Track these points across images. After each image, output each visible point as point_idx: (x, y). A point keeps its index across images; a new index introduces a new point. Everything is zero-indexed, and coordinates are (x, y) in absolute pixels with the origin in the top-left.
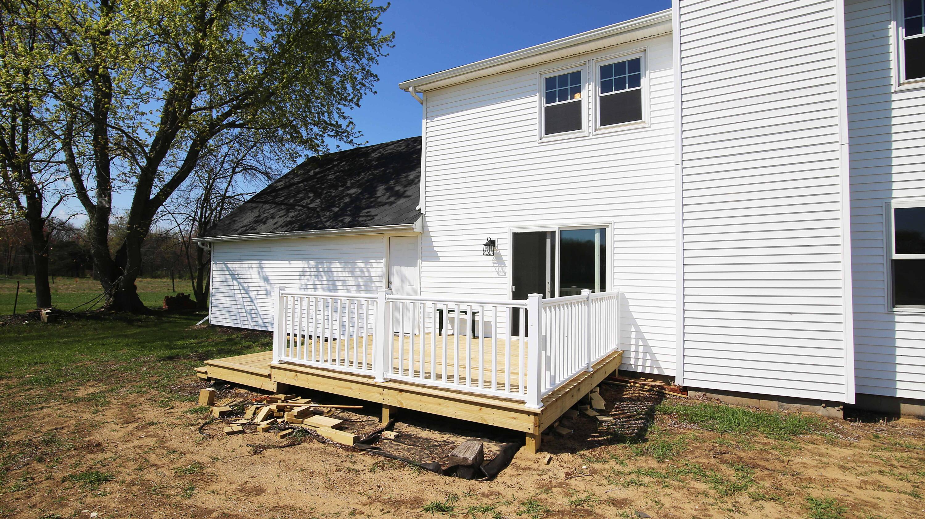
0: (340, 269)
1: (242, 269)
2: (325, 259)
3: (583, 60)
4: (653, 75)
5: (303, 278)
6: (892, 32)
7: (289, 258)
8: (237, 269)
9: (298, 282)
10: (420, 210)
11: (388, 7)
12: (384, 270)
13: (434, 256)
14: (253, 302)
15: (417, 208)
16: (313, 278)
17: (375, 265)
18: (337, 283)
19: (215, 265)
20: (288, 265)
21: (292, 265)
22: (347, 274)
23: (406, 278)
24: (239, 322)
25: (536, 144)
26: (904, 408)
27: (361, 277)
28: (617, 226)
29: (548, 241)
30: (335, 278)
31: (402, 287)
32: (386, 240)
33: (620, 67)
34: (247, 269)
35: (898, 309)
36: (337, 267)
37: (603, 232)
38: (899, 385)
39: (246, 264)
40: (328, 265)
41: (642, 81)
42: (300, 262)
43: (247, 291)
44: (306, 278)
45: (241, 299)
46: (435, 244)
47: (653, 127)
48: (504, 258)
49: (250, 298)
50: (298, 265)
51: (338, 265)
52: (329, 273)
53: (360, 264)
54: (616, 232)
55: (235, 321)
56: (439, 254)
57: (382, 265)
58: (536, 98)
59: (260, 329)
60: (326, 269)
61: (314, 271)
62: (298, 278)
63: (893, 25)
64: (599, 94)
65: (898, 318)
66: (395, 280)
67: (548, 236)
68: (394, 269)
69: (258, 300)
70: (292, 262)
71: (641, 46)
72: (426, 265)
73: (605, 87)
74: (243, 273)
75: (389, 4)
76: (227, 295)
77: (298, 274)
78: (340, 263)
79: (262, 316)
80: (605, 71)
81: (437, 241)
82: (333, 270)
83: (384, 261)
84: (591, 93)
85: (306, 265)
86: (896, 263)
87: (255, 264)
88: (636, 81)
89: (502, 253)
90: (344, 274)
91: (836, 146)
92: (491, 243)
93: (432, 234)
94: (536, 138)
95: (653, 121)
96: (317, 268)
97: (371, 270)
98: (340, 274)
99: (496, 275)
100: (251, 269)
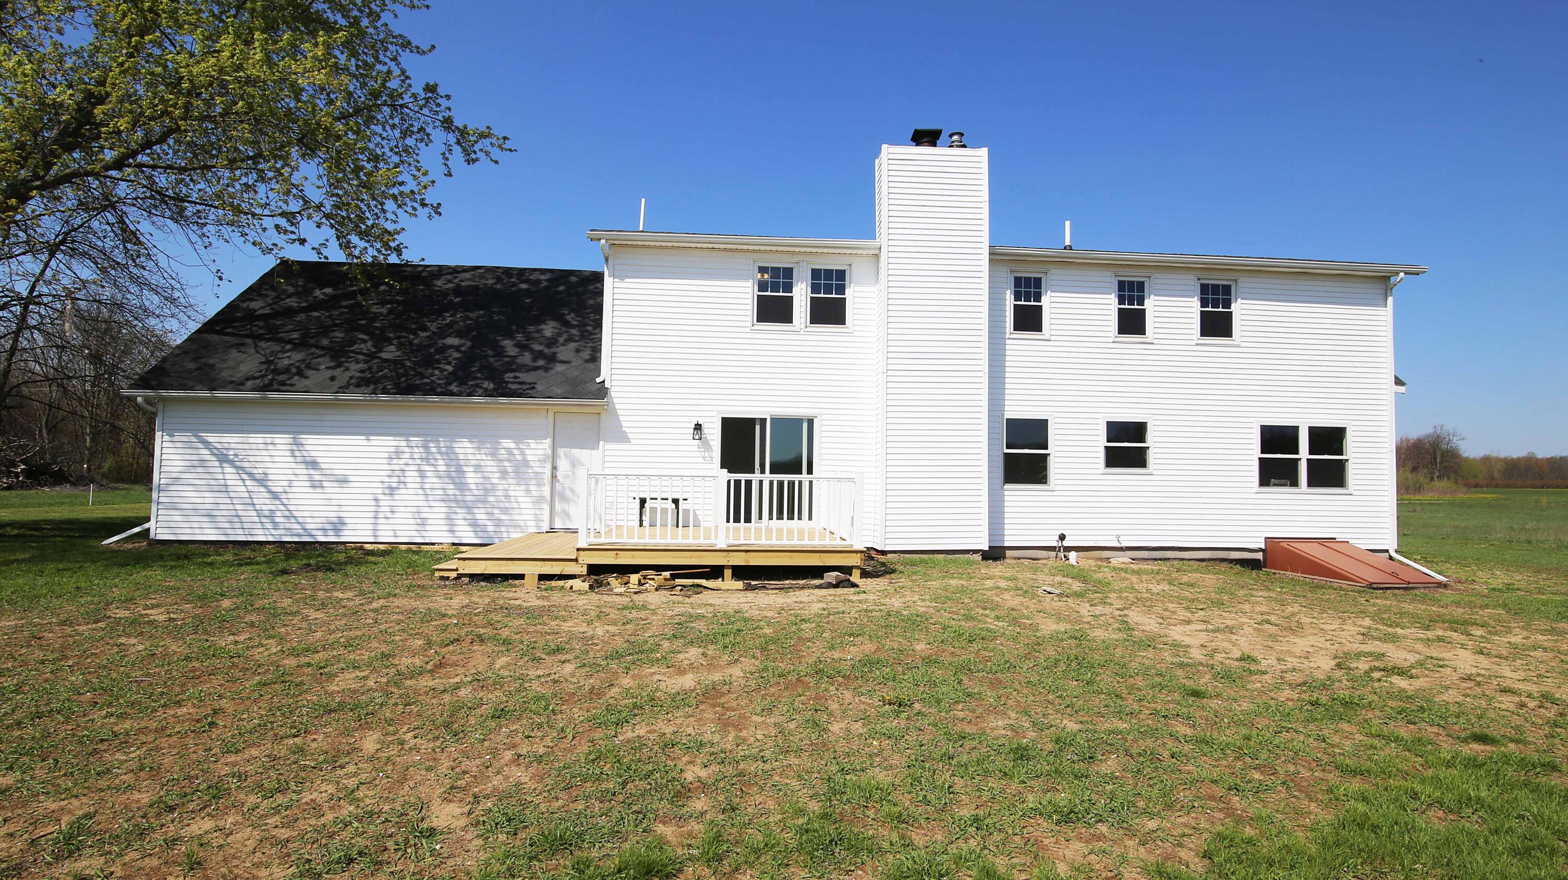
0: (471, 451)
1: (247, 446)
2: (441, 436)
3: (797, 258)
4: (857, 288)
5: (395, 461)
6: (1008, 297)
7: (368, 433)
8: (233, 446)
9: (387, 467)
10: (604, 382)
11: (430, 51)
12: (549, 452)
13: (622, 437)
14: (279, 499)
15: (598, 380)
16: (418, 461)
17: (533, 446)
18: (465, 469)
19: (166, 438)
20: (365, 443)
21: (373, 443)
22: (484, 457)
23: (579, 462)
24: (240, 531)
25: (748, 330)
26: (1008, 553)
27: (508, 460)
28: (824, 417)
29: (758, 428)
30: (462, 462)
31: (574, 473)
32: (551, 415)
33: (829, 273)
34: (261, 446)
35: (1007, 486)
36: (464, 448)
37: (811, 422)
38: (1006, 538)
39: (257, 439)
40: (448, 444)
41: (847, 291)
42: (392, 438)
43: (262, 481)
44: (402, 461)
45: (246, 495)
46: (623, 424)
47: (856, 334)
48: (711, 443)
49: (270, 492)
50: (384, 444)
51: (468, 445)
52: (450, 455)
53: (508, 443)
54: (824, 423)
55: (230, 531)
56: (630, 436)
57: (546, 446)
58: (750, 284)
59: (296, 539)
60: (444, 450)
61: (418, 452)
62: (385, 461)
63: (1008, 292)
64: (810, 295)
65: (1006, 493)
66: (563, 465)
67: (758, 422)
68: (561, 452)
69: (290, 496)
70: (371, 438)
71: (848, 260)
72: (608, 448)
73: (815, 288)
74: (250, 453)
75: (433, 47)
76: (204, 488)
77: (386, 455)
78: (471, 442)
79: (301, 520)
80: (816, 274)
81: (627, 421)
82: (458, 451)
83: (548, 441)
84: (804, 292)
85: (404, 444)
86: (1006, 455)
87: (282, 440)
88: (841, 289)
89: (709, 437)
90: (478, 457)
91: (981, 374)
92: (698, 427)
93: (619, 412)
94: (749, 324)
95: (856, 328)
96: (426, 447)
97: (527, 452)
98: (470, 457)
99: (701, 460)
100: (270, 447)
